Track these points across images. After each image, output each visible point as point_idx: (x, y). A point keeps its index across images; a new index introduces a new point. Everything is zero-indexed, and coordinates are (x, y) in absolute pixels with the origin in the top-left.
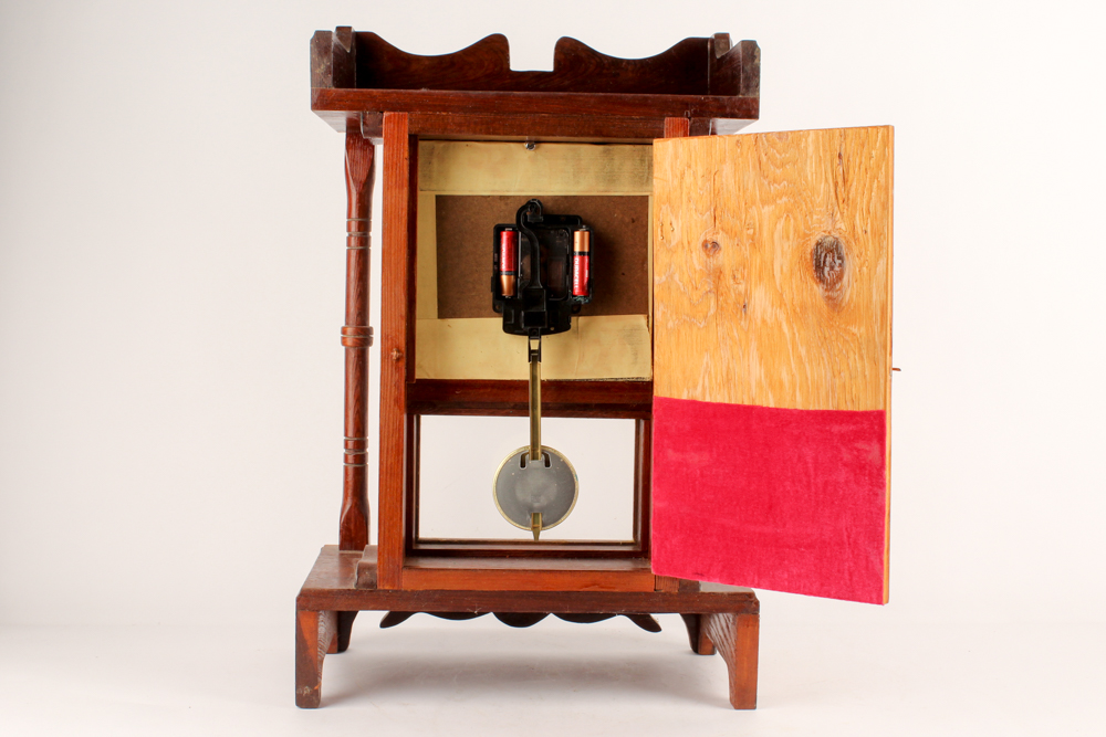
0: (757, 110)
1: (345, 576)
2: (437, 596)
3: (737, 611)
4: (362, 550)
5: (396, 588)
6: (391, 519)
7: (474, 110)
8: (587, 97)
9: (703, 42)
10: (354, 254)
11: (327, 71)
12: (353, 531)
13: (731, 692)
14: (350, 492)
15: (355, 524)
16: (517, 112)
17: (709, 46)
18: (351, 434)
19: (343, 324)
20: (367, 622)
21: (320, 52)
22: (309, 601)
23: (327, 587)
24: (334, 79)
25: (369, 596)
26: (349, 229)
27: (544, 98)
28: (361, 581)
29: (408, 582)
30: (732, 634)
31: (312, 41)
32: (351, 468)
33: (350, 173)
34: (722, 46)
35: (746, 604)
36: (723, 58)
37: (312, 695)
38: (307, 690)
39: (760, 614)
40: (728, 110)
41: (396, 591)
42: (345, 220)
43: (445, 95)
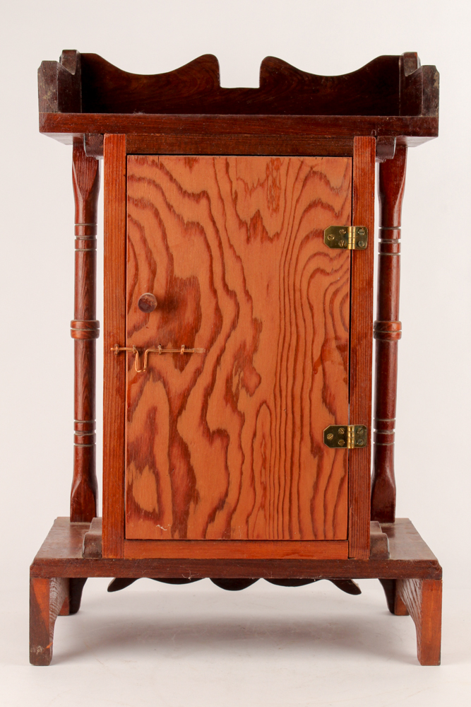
0: (437, 128)
1: (75, 547)
2: (155, 564)
3: (422, 577)
4: (90, 521)
5: (118, 557)
6: (114, 496)
7: (184, 131)
8: (284, 118)
9: (395, 59)
10: (81, 255)
11: (53, 98)
12: (82, 506)
13: (418, 650)
14: (80, 469)
15: (85, 499)
16: (222, 133)
17: (400, 64)
18: (80, 417)
19: (73, 318)
20: (95, 587)
21: (46, 80)
22: (41, 570)
23: (57, 557)
24: (60, 104)
25: (95, 565)
26: (77, 233)
27: (246, 120)
28: (88, 551)
29: (129, 552)
30: (419, 597)
31: (39, 70)
32: (80, 447)
33: (77, 183)
34: (410, 64)
35: (430, 570)
36: (410, 77)
37: (44, 653)
38: (40, 649)
39: (443, 579)
40: (410, 129)
41: (119, 560)
42: (73, 225)
43: (158, 118)
